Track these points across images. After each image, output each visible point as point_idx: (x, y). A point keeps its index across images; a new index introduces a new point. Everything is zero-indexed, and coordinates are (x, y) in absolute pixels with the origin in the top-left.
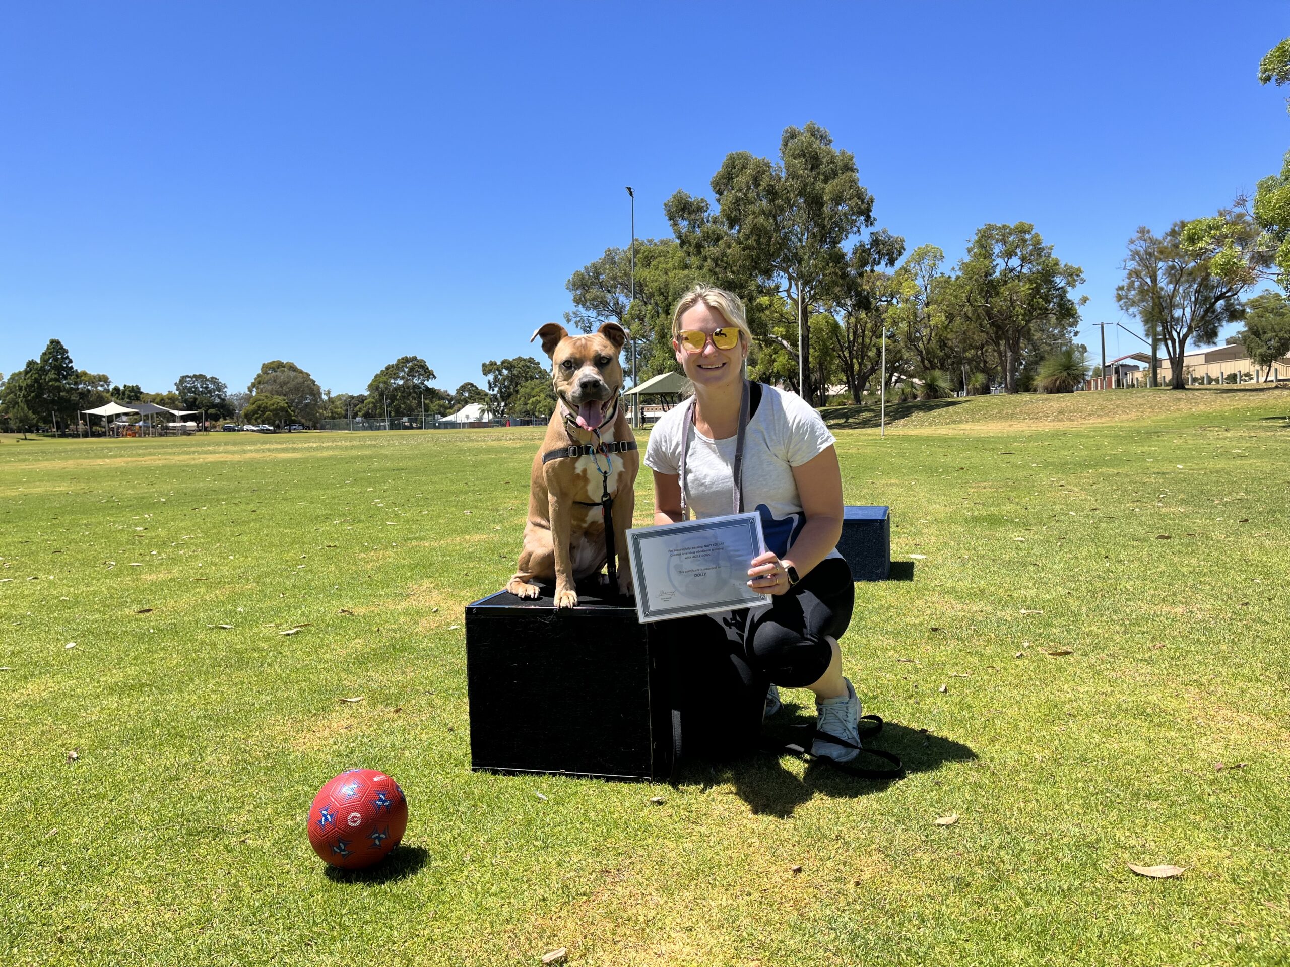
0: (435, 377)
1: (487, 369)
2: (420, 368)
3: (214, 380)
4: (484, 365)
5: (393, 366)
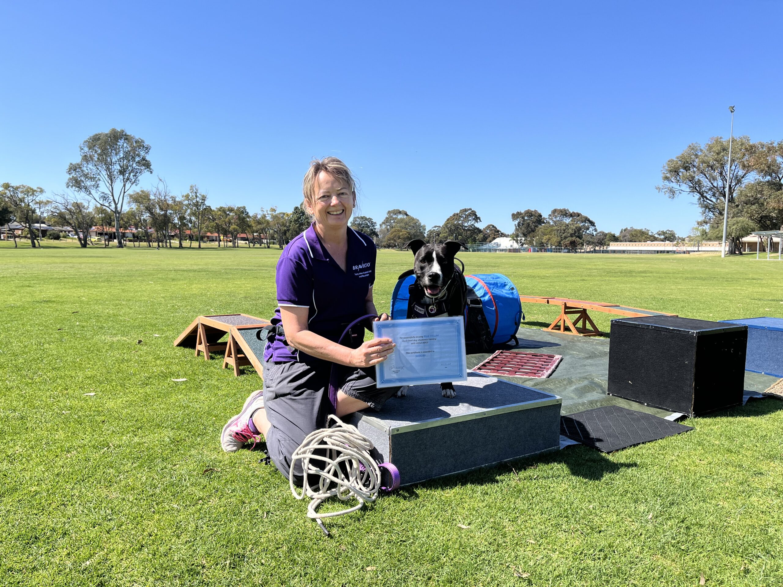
0: (480, 221)
1: (515, 216)
2: (473, 215)
3: (370, 220)
4: (513, 214)
5: (457, 214)
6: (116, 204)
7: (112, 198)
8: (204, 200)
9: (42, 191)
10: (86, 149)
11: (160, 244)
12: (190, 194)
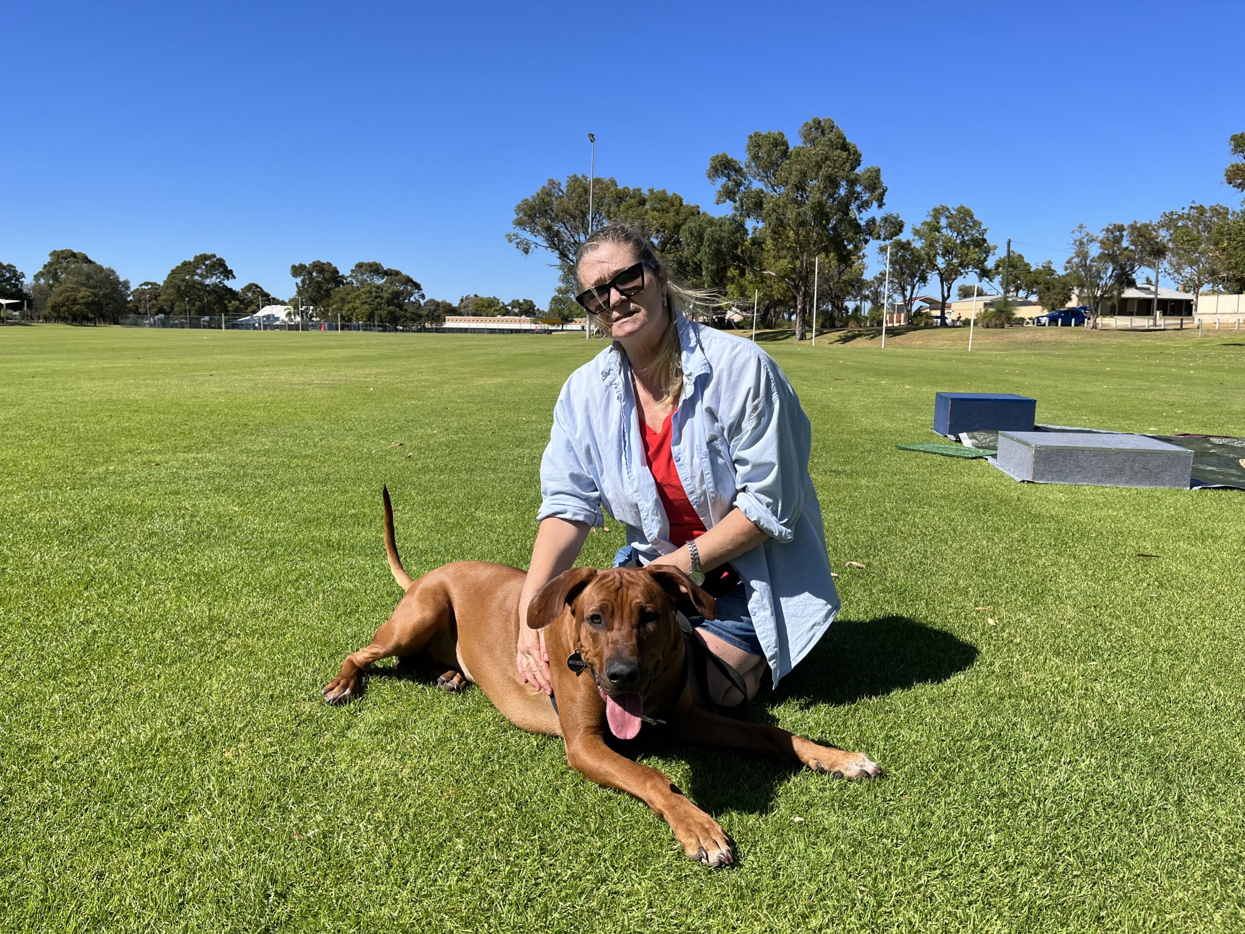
0: (234, 277)
1: (297, 271)
2: (220, 267)
3: (10, 268)
4: (294, 267)
5: (190, 263)
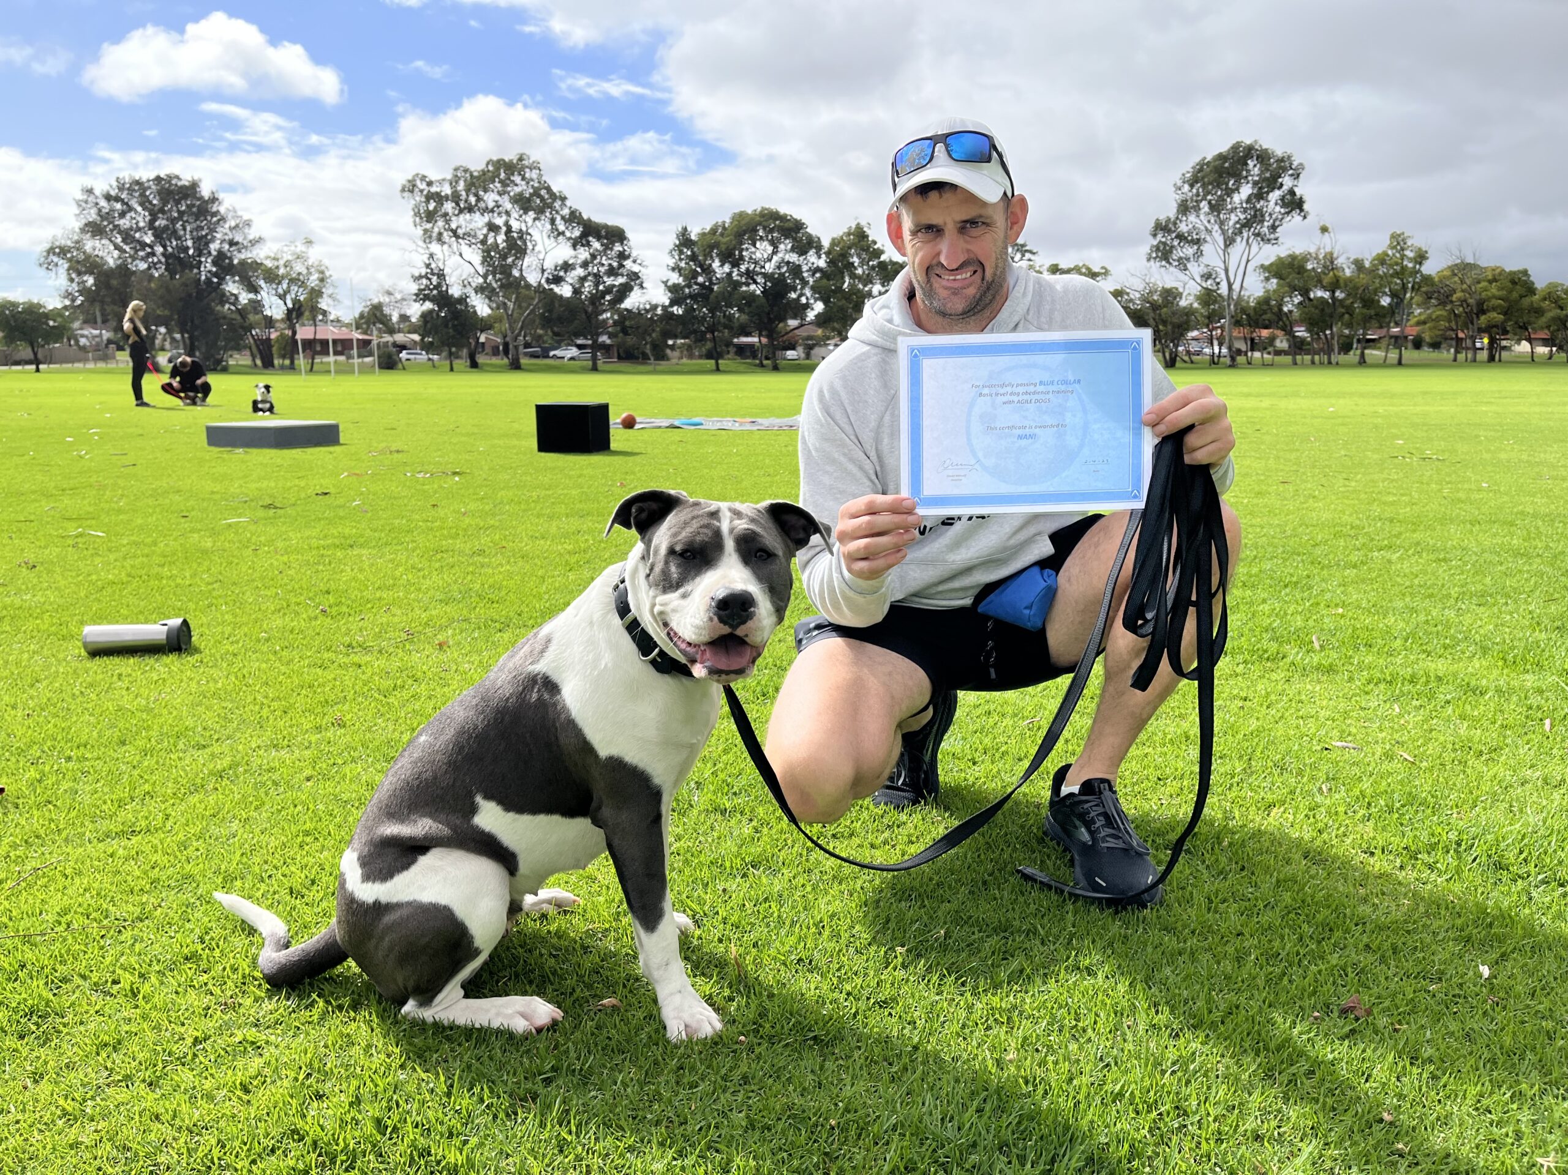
6: (1230, 286)
7: (1223, 275)
8: (1420, 264)
9: (1106, 273)
10: (1186, 187)
11: (1317, 358)
12: (1390, 252)
